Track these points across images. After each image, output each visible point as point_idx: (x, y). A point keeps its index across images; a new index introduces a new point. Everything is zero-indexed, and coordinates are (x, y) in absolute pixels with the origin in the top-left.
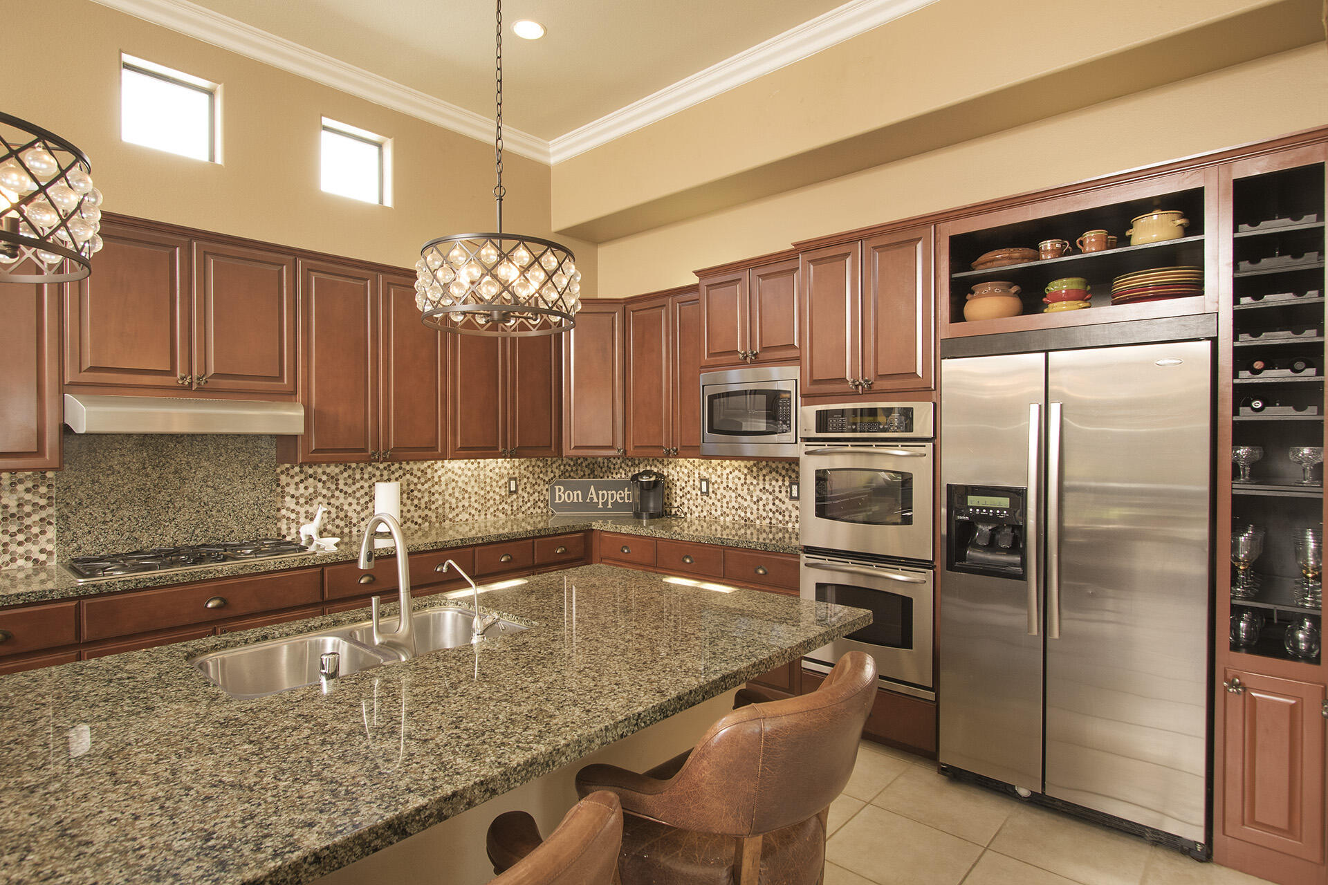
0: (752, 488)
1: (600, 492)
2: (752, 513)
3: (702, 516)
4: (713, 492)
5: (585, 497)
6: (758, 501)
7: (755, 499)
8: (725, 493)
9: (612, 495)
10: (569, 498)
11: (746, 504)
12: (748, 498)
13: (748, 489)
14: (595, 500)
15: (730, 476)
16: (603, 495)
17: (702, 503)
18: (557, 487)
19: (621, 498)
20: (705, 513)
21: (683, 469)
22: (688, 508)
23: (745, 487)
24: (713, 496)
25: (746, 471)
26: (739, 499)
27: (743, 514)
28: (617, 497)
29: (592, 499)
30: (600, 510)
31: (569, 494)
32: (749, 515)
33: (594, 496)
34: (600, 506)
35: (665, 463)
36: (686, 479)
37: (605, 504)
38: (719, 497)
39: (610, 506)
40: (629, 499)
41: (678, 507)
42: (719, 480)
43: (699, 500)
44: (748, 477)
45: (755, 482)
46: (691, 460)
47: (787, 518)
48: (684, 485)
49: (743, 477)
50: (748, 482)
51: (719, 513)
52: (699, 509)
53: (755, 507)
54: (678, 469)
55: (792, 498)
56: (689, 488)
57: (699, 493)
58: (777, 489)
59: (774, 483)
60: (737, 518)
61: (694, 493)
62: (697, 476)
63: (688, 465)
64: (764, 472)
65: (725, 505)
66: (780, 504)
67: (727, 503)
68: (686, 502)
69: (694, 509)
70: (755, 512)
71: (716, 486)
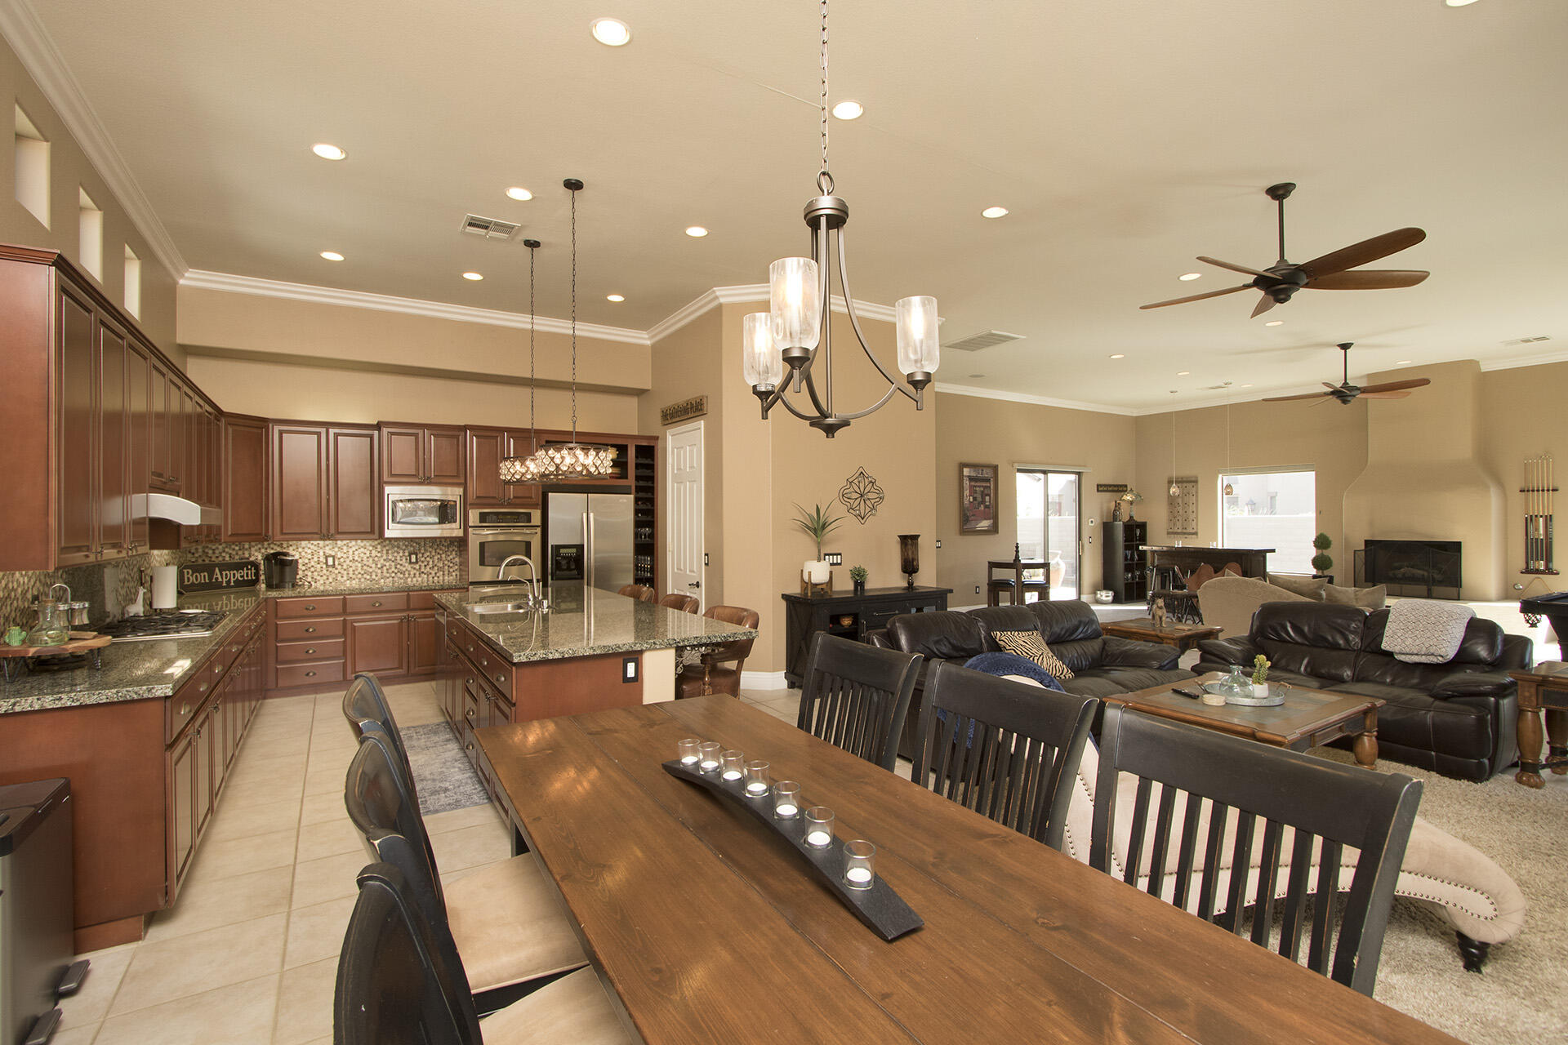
0: (376, 559)
1: (224, 573)
2: (376, 576)
3: (327, 582)
4: (339, 564)
5: (210, 578)
6: (382, 567)
7: (379, 566)
8: (351, 564)
9: (234, 574)
10: (197, 580)
11: (371, 570)
12: (374, 566)
13: (373, 560)
14: (220, 580)
15: (356, 553)
16: (226, 574)
17: (328, 573)
18: (185, 571)
19: (241, 577)
20: (331, 580)
21: (306, 550)
22: (312, 578)
23: (371, 560)
24: (340, 567)
25: (371, 548)
26: (365, 567)
27: (368, 577)
28: (238, 576)
29: (217, 579)
30: (225, 587)
31: (196, 576)
32: (374, 577)
33: (219, 576)
34: (224, 584)
35: (285, 546)
36: (310, 557)
37: (228, 582)
38: (345, 567)
39: (232, 584)
40: (247, 576)
41: (300, 578)
42: (345, 556)
43: (325, 571)
44: (373, 552)
45: (379, 555)
46: (315, 543)
47: (407, 575)
48: (307, 561)
49: (368, 553)
50: (373, 555)
51: (345, 578)
52: (325, 577)
53: (380, 571)
54: (300, 550)
55: (411, 563)
56: (313, 563)
57: (324, 566)
58: (398, 558)
59: (396, 554)
60: (363, 580)
61: (319, 566)
62: (321, 553)
63: (312, 547)
64: (387, 548)
65: (351, 573)
66: (401, 568)
67: (354, 571)
68: (310, 574)
69: (319, 578)
70: (379, 575)
71: (342, 560)
